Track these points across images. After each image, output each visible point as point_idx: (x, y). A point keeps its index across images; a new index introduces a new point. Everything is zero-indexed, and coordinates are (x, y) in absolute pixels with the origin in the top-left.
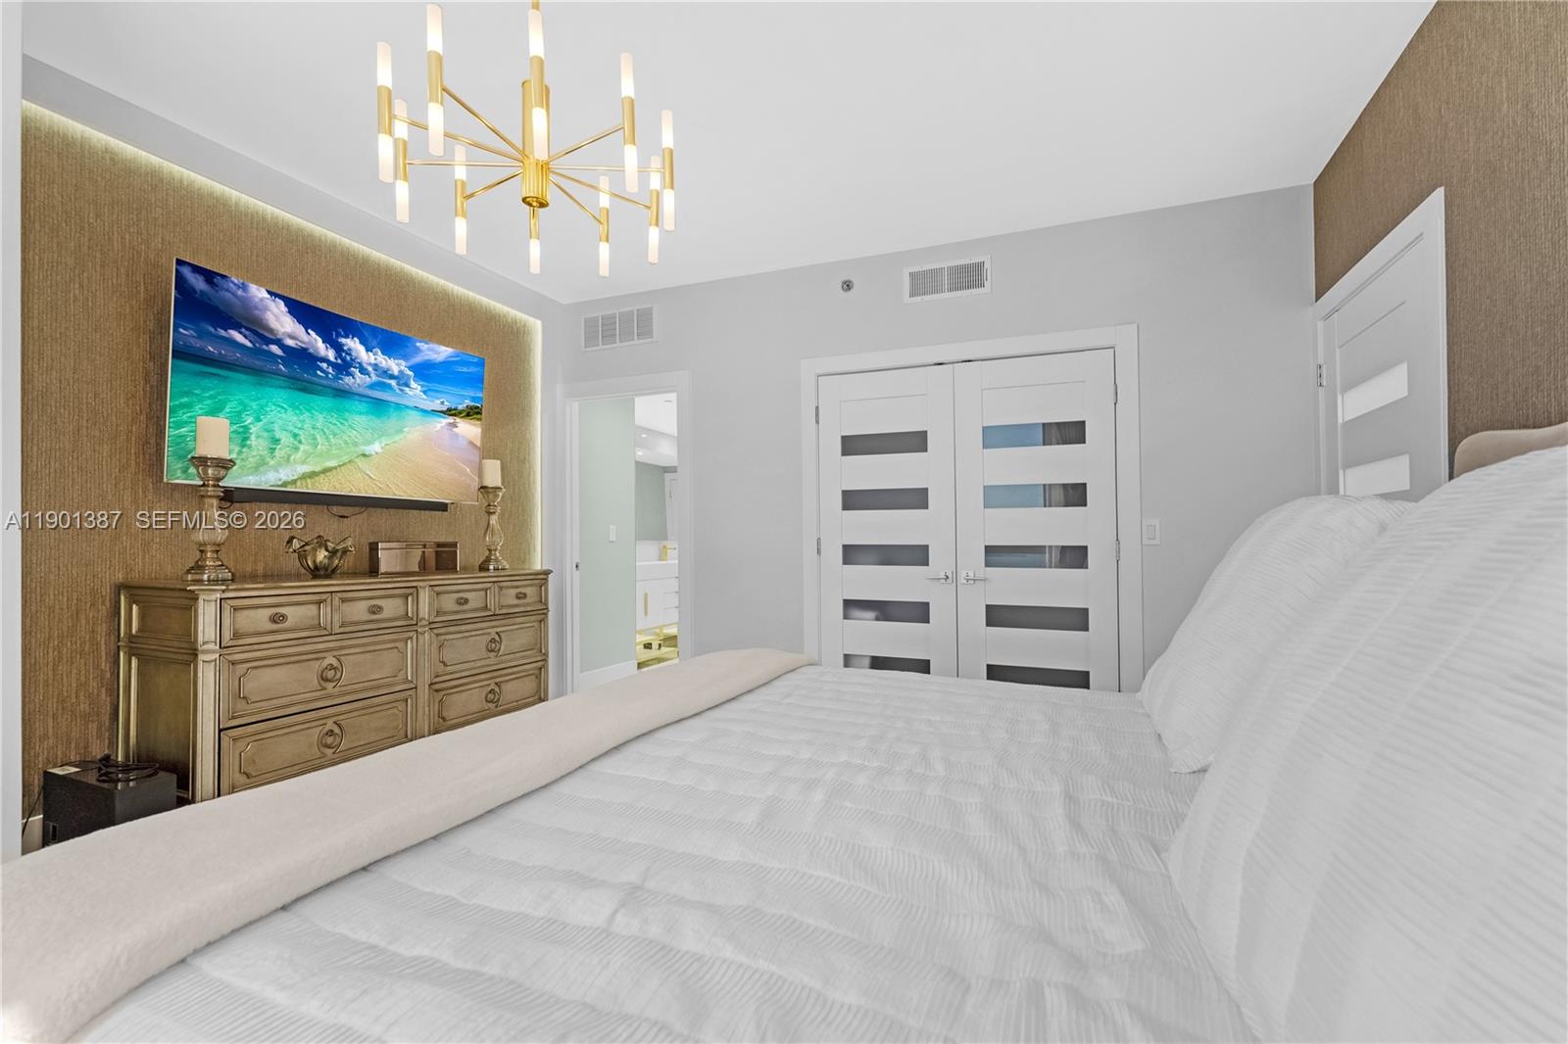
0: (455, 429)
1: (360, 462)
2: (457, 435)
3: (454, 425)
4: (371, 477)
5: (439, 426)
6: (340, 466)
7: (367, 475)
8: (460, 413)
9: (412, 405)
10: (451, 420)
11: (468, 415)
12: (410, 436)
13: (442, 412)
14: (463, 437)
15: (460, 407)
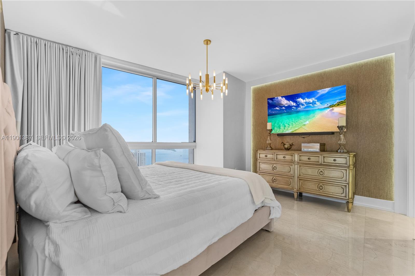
0: (333, 111)
1: (303, 127)
2: (334, 113)
3: (333, 110)
4: (306, 130)
5: (327, 112)
6: (299, 129)
7: (305, 129)
8: (335, 105)
9: (317, 109)
10: (331, 108)
11: (338, 105)
12: (317, 117)
13: (327, 107)
14: (336, 112)
15: (335, 104)
